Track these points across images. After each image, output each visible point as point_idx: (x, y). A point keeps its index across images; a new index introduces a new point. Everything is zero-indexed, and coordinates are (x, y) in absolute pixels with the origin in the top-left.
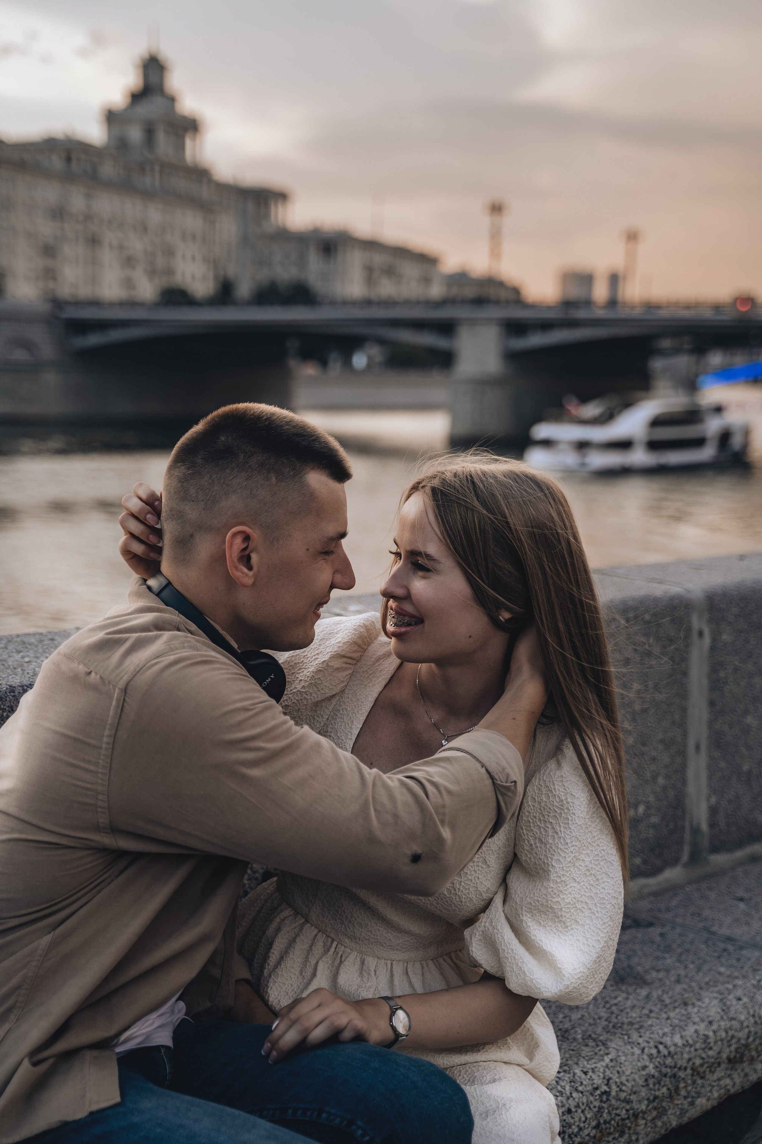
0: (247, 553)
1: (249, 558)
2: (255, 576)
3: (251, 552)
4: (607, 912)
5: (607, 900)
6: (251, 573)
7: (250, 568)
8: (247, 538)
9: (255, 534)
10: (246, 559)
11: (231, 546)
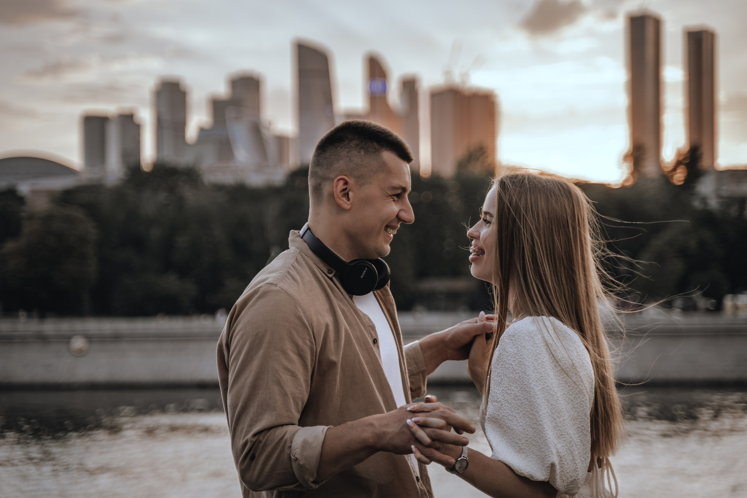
0: (346, 191)
1: (348, 194)
2: (351, 204)
3: (349, 191)
4: (526, 422)
5: (527, 415)
6: (349, 203)
7: (348, 199)
8: (346, 183)
9: (351, 181)
10: (347, 195)
11: (337, 186)
